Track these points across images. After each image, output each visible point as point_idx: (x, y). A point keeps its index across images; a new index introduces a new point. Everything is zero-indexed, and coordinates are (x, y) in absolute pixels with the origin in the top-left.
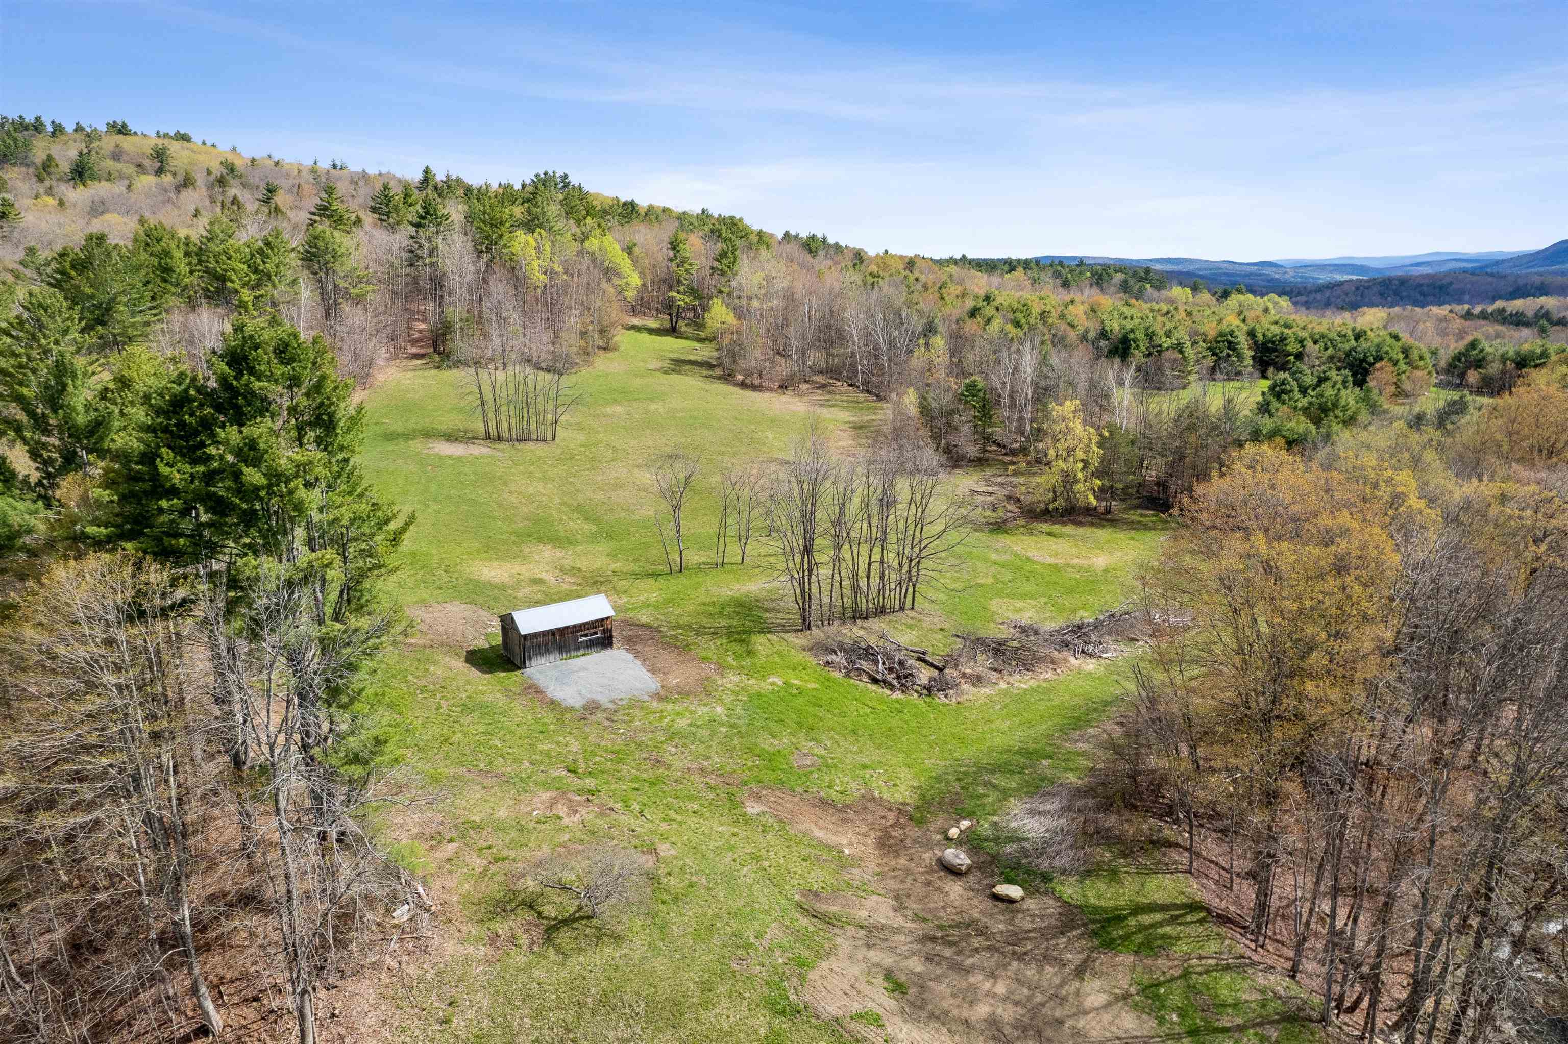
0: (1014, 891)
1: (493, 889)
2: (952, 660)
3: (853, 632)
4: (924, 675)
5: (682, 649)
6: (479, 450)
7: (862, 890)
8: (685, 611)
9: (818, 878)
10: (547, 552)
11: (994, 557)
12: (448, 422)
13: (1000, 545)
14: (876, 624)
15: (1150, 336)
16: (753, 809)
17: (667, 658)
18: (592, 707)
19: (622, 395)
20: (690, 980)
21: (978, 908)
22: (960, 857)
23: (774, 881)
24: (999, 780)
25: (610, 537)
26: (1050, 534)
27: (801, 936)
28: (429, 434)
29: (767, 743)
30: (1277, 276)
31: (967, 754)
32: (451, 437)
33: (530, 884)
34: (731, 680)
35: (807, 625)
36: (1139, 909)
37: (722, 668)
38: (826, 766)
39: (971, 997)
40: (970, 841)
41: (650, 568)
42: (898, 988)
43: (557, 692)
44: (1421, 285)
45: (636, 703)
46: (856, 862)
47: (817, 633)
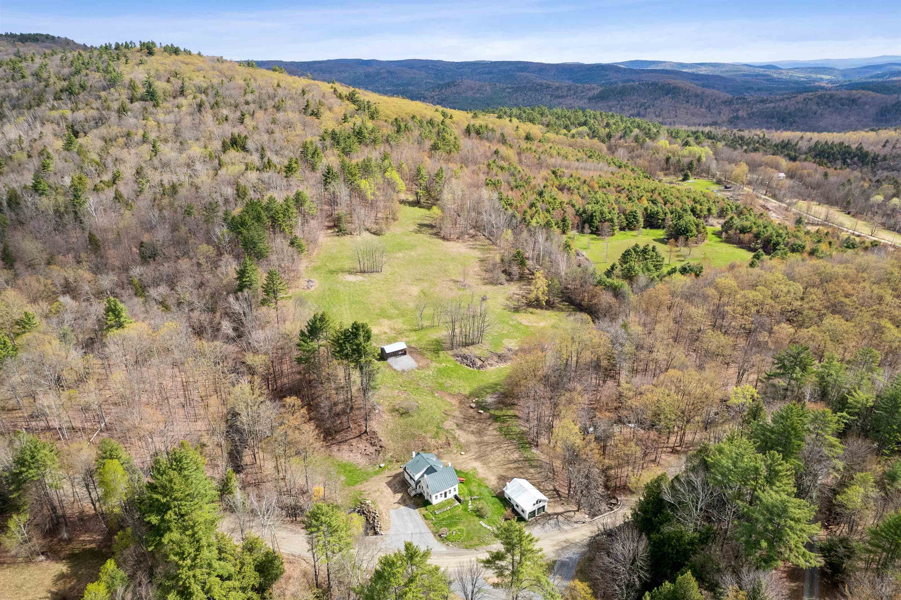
0: (482, 411)
1: (391, 408)
2: (487, 359)
3: (465, 351)
4: (479, 363)
5: (422, 354)
6: (359, 278)
7: (455, 410)
8: (423, 343)
9: (447, 408)
10: (386, 322)
11: (511, 322)
12: (347, 264)
13: (514, 318)
14: (471, 348)
15: (602, 213)
16: (436, 395)
17: (419, 357)
18: (403, 371)
19: (400, 247)
20: (424, 423)
21: (475, 414)
22: (473, 405)
23: (439, 408)
24: (487, 390)
25: (403, 316)
26: (531, 313)
27: (443, 417)
28: (343, 271)
29: (440, 381)
30: (775, 76)
31: (482, 384)
32: (350, 272)
33: (397, 407)
34: (434, 364)
35: (452, 349)
36: (504, 416)
37: (432, 361)
38: (452, 386)
39: (470, 427)
40: (477, 403)
41: (414, 328)
42: (457, 425)
43: (395, 367)
44: (842, 99)
45: (413, 370)
46: (454, 405)
47: (456, 351)
